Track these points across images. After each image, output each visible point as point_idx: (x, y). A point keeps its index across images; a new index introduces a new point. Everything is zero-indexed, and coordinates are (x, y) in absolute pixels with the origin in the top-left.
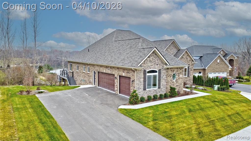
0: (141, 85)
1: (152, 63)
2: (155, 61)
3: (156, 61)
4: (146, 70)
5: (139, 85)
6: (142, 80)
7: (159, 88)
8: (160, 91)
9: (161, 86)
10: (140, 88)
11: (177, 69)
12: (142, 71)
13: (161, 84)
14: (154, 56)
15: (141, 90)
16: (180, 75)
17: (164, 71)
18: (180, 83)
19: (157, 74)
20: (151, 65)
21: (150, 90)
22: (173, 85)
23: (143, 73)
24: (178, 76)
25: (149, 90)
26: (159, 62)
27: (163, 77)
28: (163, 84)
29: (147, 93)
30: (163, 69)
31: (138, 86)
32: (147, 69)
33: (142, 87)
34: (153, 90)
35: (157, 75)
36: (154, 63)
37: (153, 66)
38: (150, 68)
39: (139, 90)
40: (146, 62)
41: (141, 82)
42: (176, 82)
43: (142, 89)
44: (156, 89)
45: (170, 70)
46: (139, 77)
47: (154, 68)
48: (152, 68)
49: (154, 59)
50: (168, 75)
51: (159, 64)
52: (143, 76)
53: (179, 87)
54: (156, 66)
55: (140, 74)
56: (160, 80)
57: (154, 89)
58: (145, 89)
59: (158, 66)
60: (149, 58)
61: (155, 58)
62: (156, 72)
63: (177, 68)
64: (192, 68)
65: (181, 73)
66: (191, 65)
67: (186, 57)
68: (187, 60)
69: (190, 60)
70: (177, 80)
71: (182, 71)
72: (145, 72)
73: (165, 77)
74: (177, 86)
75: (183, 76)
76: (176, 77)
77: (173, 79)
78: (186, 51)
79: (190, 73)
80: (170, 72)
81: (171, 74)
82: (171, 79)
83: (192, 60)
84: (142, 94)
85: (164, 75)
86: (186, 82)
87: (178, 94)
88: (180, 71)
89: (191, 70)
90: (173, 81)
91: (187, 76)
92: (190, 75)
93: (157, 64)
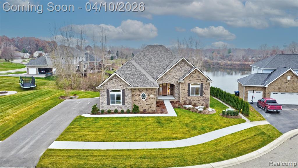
0: (105, 101)
1: (115, 84)
3: (119, 83)
4: (109, 89)
6: (106, 97)
7: (124, 104)
9: (125, 103)
10: (104, 103)
12: (106, 90)
13: (126, 101)
14: (117, 79)
15: (104, 105)
16: (151, 96)
17: (129, 91)
19: (121, 93)
23: (106, 92)
24: (148, 96)
25: (113, 105)
26: (123, 84)
27: (127, 96)
29: (110, 107)
30: (127, 89)
31: (102, 101)
32: (110, 89)
33: (106, 102)
36: (117, 84)
40: (109, 84)
41: (104, 99)
43: (106, 104)
44: (120, 105)
45: (138, 90)
46: (103, 94)
47: (117, 88)
48: (115, 88)
49: (117, 81)
50: (136, 94)
52: (106, 94)
53: (150, 105)
54: (120, 87)
55: (103, 92)
56: (124, 98)
57: (118, 105)
58: (108, 104)
59: (122, 87)
62: (120, 91)
63: (147, 89)
64: (208, 87)
65: (152, 93)
66: (206, 84)
67: (197, 76)
68: (199, 78)
69: (204, 78)
70: (147, 99)
71: (153, 91)
72: (108, 91)
73: (130, 96)
74: (147, 104)
75: (154, 96)
76: (146, 96)
77: (142, 98)
78: (196, 69)
79: (204, 92)
80: (138, 92)
81: (138, 94)
82: (139, 98)
83: (208, 79)
84: (106, 108)
85: (128, 94)
86: (198, 101)
87: (144, 112)
88: (151, 91)
89: (205, 89)
90: (141, 100)
91: (200, 96)
92: (204, 94)
93: (120, 85)
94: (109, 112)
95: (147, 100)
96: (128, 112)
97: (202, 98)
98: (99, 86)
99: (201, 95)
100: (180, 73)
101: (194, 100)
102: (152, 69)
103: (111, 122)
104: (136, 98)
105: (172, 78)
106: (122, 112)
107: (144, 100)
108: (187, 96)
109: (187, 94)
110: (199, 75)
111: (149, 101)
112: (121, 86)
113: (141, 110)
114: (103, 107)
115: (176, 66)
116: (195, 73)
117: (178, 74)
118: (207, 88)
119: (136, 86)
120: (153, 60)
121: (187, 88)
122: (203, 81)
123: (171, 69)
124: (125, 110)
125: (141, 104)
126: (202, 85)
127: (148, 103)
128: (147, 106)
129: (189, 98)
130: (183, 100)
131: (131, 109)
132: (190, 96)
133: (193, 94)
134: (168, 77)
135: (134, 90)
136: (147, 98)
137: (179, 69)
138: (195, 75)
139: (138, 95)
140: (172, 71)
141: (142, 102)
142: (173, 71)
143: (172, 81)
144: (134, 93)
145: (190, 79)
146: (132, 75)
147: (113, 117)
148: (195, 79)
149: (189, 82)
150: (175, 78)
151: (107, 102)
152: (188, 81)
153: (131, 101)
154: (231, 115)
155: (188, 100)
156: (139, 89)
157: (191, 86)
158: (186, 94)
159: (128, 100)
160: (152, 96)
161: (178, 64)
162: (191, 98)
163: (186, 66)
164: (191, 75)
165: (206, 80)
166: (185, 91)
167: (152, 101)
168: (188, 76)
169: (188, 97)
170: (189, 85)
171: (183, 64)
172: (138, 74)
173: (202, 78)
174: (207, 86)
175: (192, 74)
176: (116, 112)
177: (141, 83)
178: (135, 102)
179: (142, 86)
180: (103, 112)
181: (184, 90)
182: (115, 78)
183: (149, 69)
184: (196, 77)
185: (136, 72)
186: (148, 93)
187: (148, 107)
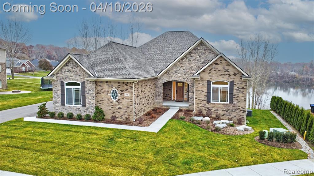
0: (58, 98)
1: (72, 73)
2: (76, 71)
3: (78, 71)
4: (64, 81)
5: (56, 98)
6: (59, 92)
7: (84, 105)
8: (86, 110)
9: (86, 104)
10: (58, 102)
11: (119, 84)
12: (59, 82)
13: (87, 102)
14: (75, 65)
15: (58, 105)
16: (125, 94)
17: (91, 85)
18: (126, 105)
19: (80, 87)
20: (70, 75)
21: (71, 106)
22: (112, 106)
23: (60, 85)
24: (121, 94)
25: (70, 106)
26: (82, 72)
27: (89, 92)
28: (90, 102)
29: (66, 109)
30: (89, 82)
31: (55, 99)
33: (59, 100)
34: (74, 107)
35: (80, 89)
36: (75, 73)
37: (73, 78)
38: (70, 80)
39: (56, 104)
40: (63, 72)
41: (58, 95)
42: (117, 103)
43: (61, 104)
44: (79, 107)
45: (106, 84)
46: (56, 89)
47: (75, 80)
48: (72, 79)
49: (74, 69)
50: (103, 91)
51: (82, 75)
52: (60, 89)
53: (124, 111)
54: (78, 78)
55: (56, 85)
56: (85, 96)
57: (76, 107)
58: (63, 104)
59: (81, 77)
60: (67, 67)
61: (75, 67)
62: (79, 85)
63: (119, 82)
64: (243, 88)
65: (127, 90)
66: (240, 83)
67: (224, 68)
68: (227, 73)
69: (236, 72)
70: (119, 100)
71: (128, 87)
72: (62, 83)
73: (92, 93)
74: (119, 108)
75: (131, 95)
76: (118, 95)
77: (112, 98)
78: (221, 57)
79: (236, 96)
80: (105, 88)
81: (107, 90)
82: (108, 97)
83: (243, 74)
84: (60, 109)
85: (91, 90)
86: (225, 112)
87: (113, 120)
88: (126, 87)
89: (238, 91)
90: (111, 101)
91: (228, 103)
92: (236, 101)
93: (79, 74)
94: (61, 116)
95: (120, 102)
96: (88, 119)
97: (231, 107)
98: (50, 75)
99: (231, 101)
100: (198, 65)
101: (217, 110)
104: (104, 96)
105: (184, 73)
106: (80, 118)
107: (114, 100)
108: (205, 102)
109: (206, 98)
110: (227, 68)
111: (123, 103)
112: (79, 76)
113: (108, 117)
114: (57, 108)
115: (190, 53)
116: (219, 62)
117: (194, 66)
118: (242, 90)
119: (102, 76)
121: (205, 89)
122: (234, 77)
123: (183, 58)
124: (84, 116)
125: (110, 107)
126: (232, 84)
127: (121, 107)
128: (119, 111)
129: (209, 106)
130: (198, 108)
131: (92, 115)
132: (211, 102)
133: (216, 99)
134: (178, 72)
135: (100, 84)
136: (120, 98)
137: (195, 58)
138: (219, 67)
139: (106, 92)
140: (183, 61)
141: (111, 104)
142: (185, 61)
143: (185, 77)
144: (99, 89)
145: (210, 74)
146: (104, 61)
148: (219, 73)
149: (209, 78)
150: (189, 72)
151: (61, 100)
152: (206, 77)
153: (94, 101)
155: (208, 108)
156: (107, 82)
157: (212, 86)
158: (203, 99)
159: (90, 100)
160: (127, 94)
161: (194, 49)
162: (212, 105)
163: (207, 53)
164: (212, 67)
165: (239, 75)
166: (203, 93)
167: (127, 103)
168: (207, 68)
169: (207, 104)
170: (209, 83)
171: (201, 50)
172: (114, 60)
173: (231, 71)
174: (241, 86)
175: (214, 65)
176: (70, 117)
177: (111, 72)
178: (101, 102)
179: (111, 77)
180: (53, 116)
181: (199, 92)
182: (71, 63)
184: (222, 69)
185: (112, 58)
186: (120, 89)
187: (122, 114)
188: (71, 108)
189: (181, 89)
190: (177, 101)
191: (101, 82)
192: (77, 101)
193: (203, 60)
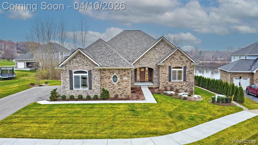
0: (67, 84)
1: (80, 64)
2: (83, 62)
3: (85, 62)
4: (72, 70)
5: (65, 84)
6: (68, 79)
7: (90, 88)
8: (92, 92)
9: (92, 87)
10: (66, 87)
11: (119, 71)
12: (68, 71)
13: (93, 85)
14: (82, 57)
15: (67, 89)
16: (124, 78)
17: (96, 72)
18: (125, 86)
20: (78, 65)
21: (79, 90)
22: (114, 88)
23: (68, 73)
24: (121, 78)
25: (77, 90)
26: (89, 63)
27: (95, 78)
28: (96, 85)
29: (74, 92)
30: (95, 70)
31: (63, 85)
32: (74, 69)
33: (68, 86)
34: (82, 90)
35: (87, 76)
36: (83, 64)
37: (80, 67)
38: (77, 69)
39: (65, 89)
40: (72, 63)
41: (66, 82)
42: (117, 85)
43: (69, 88)
44: (86, 90)
45: (108, 71)
46: (64, 76)
47: (82, 69)
48: (79, 68)
49: (82, 60)
50: (106, 77)
51: (89, 65)
52: (69, 76)
53: (123, 90)
54: (85, 67)
55: (65, 74)
56: (91, 81)
57: (83, 90)
58: (71, 88)
59: (88, 67)
60: (75, 59)
61: (82, 59)
62: (86, 73)
63: (119, 70)
64: (192, 70)
65: (125, 75)
66: (190, 67)
67: (180, 57)
68: (181, 61)
69: (188, 60)
70: (119, 82)
71: (126, 73)
72: (71, 72)
73: (98, 78)
74: (119, 89)
75: (128, 79)
76: (118, 79)
77: (113, 81)
78: (178, 50)
79: (188, 76)
80: (108, 74)
81: (109, 76)
82: (110, 81)
83: (192, 61)
84: (68, 93)
85: (96, 76)
86: (181, 87)
87: (116, 98)
88: (124, 73)
89: (189, 73)
90: (112, 84)
91: (183, 81)
92: (188, 79)
93: (86, 64)
94: (72, 98)
95: (119, 84)
96: (96, 98)
97: (185, 83)
98: (60, 66)
99: (185, 80)
100: (160, 55)
101: (176, 86)
102: (128, 52)
103: (70, 110)
104: (106, 81)
105: (150, 62)
106: (89, 98)
107: (115, 83)
108: (168, 81)
109: (168, 78)
110: (182, 57)
111: (122, 85)
112: (86, 65)
113: (112, 96)
114: (65, 92)
115: (155, 47)
116: (176, 54)
117: (157, 56)
118: (191, 72)
119: (106, 65)
120: (129, 44)
121: (167, 72)
122: (186, 63)
123: (149, 51)
124: (92, 96)
125: (112, 89)
126: (185, 68)
127: (121, 88)
128: (119, 91)
129: (170, 84)
130: (163, 85)
131: (99, 95)
132: (172, 81)
133: (174, 79)
134: (146, 61)
135: (103, 71)
136: (119, 81)
137: (158, 51)
138: (177, 57)
139: (108, 77)
140: (150, 52)
141: (113, 86)
142: (151, 53)
143: (151, 64)
144: (103, 75)
145: (171, 62)
146: (102, 54)
147: (75, 104)
148: (177, 61)
149: (170, 65)
150: (154, 60)
151: (69, 85)
152: (168, 64)
153: (99, 85)
154: (223, 103)
155: (169, 85)
156: (109, 70)
157: (172, 70)
158: (166, 79)
159: (96, 84)
160: (125, 78)
161: (157, 44)
162: (172, 83)
163: (166, 47)
164: (172, 57)
165: (189, 62)
166: (166, 75)
167: (125, 84)
168: (168, 58)
169: (169, 83)
170: (170, 68)
171: (162, 45)
172: (109, 53)
173: (185, 59)
174: (191, 69)
175: (174, 56)
176: (80, 98)
177: (112, 62)
178: (104, 85)
179: (113, 65)
180: (64, 98)
181: (164, 74)
182: (79, 55)
183: (125, 52)
184: (178, 58)
185: (107, 51)
186: (120, 74)
187: (121, 92)
188: (78, 91)
189: (144, 73)
190: (140, 82)
191: (104, 70)
192: (84, 85)
193: (163, 52)
